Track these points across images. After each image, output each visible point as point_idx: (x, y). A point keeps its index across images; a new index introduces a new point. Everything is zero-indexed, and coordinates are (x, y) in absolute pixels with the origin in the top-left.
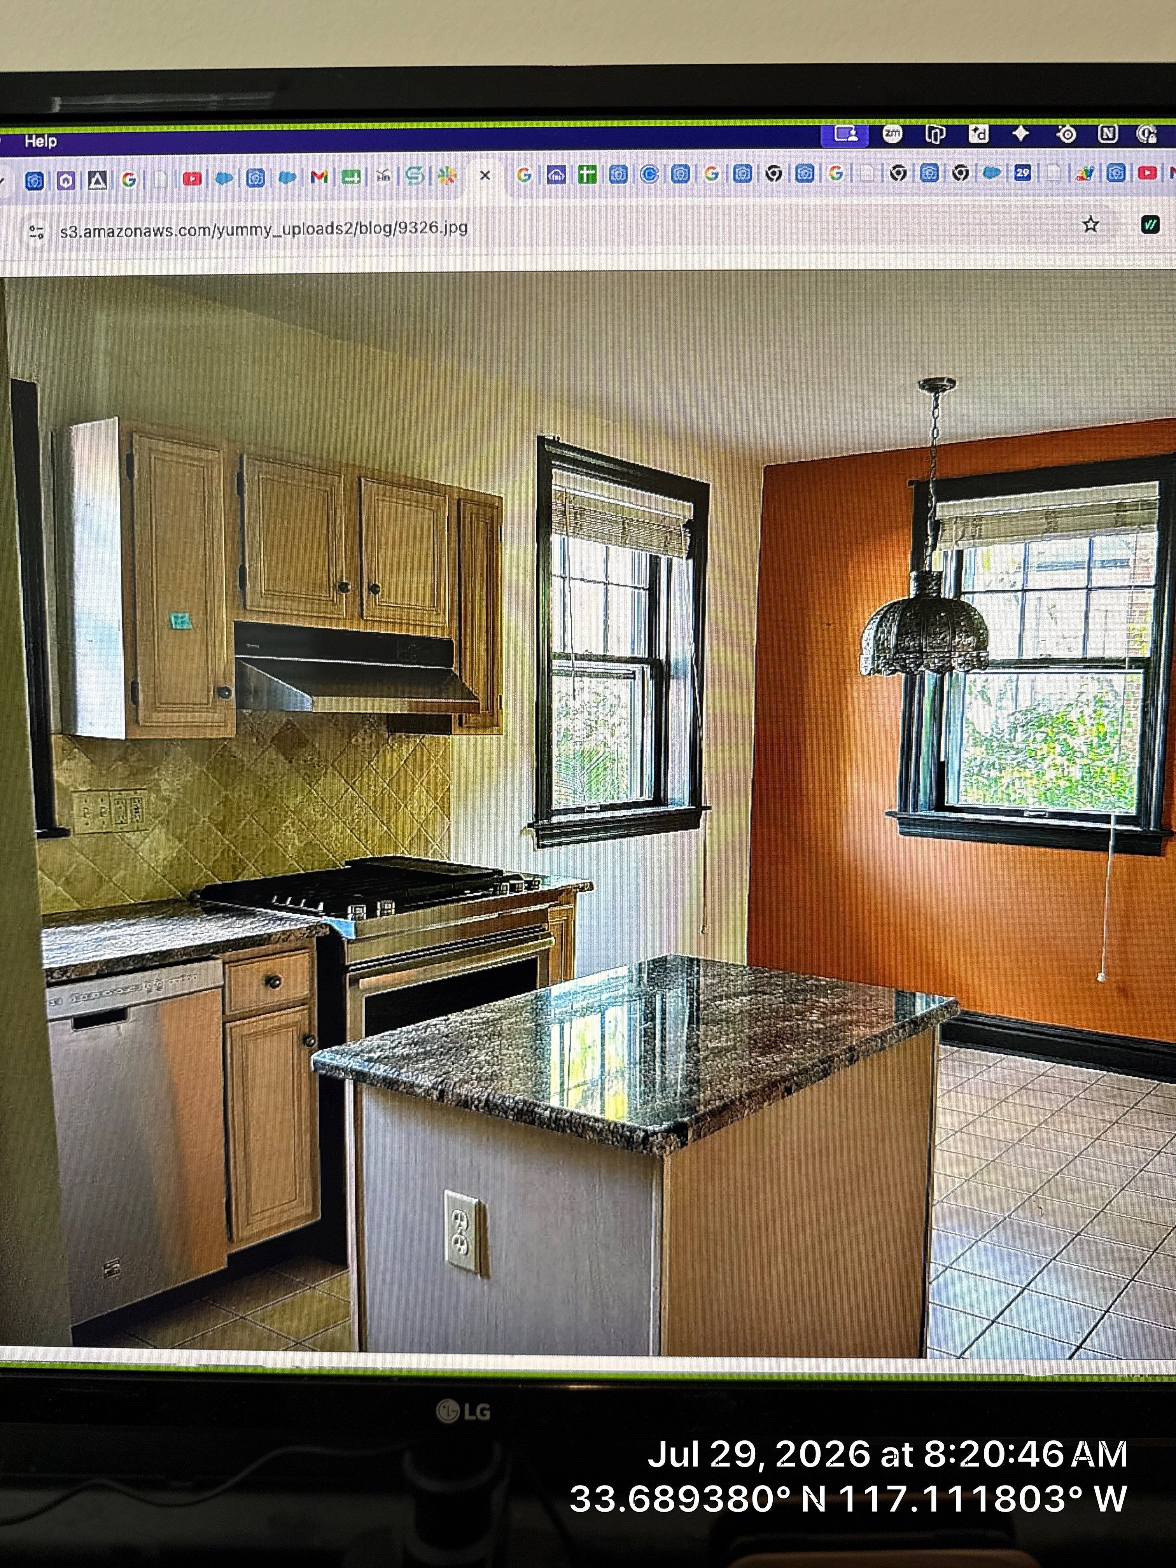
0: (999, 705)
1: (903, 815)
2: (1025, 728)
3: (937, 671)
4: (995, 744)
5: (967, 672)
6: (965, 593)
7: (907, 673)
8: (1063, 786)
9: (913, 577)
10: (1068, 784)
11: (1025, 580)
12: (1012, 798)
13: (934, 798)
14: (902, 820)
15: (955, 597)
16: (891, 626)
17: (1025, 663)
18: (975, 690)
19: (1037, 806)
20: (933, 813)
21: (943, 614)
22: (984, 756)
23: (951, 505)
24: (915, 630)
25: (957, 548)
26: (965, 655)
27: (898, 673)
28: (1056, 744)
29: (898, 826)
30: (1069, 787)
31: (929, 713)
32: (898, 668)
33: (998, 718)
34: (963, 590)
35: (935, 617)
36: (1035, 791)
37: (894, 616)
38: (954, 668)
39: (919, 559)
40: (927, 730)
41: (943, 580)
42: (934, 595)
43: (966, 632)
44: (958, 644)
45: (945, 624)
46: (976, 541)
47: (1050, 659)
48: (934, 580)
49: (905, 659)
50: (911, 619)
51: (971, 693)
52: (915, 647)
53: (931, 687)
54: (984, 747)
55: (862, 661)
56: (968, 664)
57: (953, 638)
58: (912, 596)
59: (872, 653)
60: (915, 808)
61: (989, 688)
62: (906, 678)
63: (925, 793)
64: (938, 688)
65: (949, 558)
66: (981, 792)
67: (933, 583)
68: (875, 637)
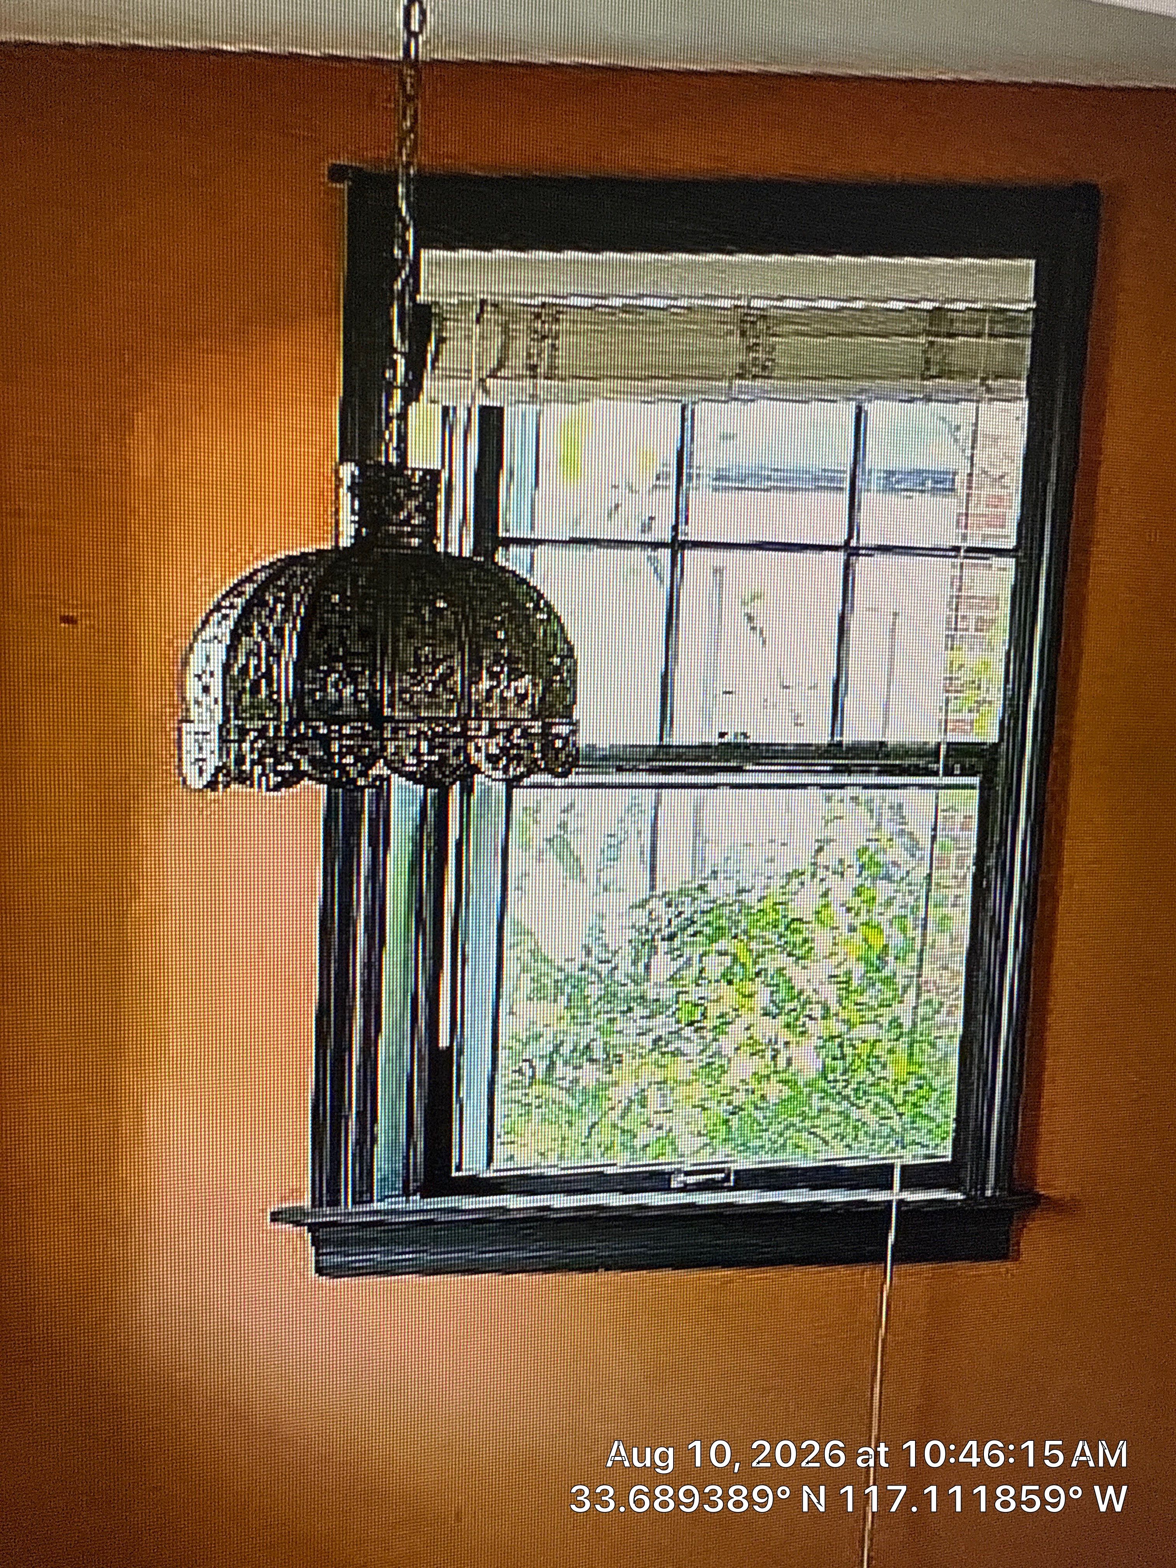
0: (605, 877)
1: (327, 1214)
2: (676, 943)
3: (425, 779)
4: (594, 991)
5: (512, 784)
6: (507, 543)
7: (332, 784)
8: (773, 1099)
9: (347, 481)
10: (787, 1092)
11: (681, 514)
12: (638, 1143)
13: (420, 1159)
14: (321, 1233)
15: (476, 552)
16: (279, 632)
17: (679, 758)
18: (538, 834)
19: (704, 1157)
20: (416, 1202)
21: (441, 604)
22: (563, 1026)
23: (465, 263)
24: (357, 648)
25: (482, 400)
26: (510, 731)
27: (306, 782)
28: (757, 986)
29: (312, 1250)
30: (790, 1098)
31: (402, 908)
32: (305, 766)
33: (602, 916)
34: (501, 534)
35: (418, 609)
36: (702, 1119)
37: (288, 601)
38: (476, 769)
39: (366, 424)
40: (399, 957)
41: (441, 498)
42: (415, 542)
43: (509, 660)
44: (489, 698)
45: (449, 636)
46: (541, 382)
47: (747, 746)
48: (411, 495)
49: (325, 741)
50: (343, 615)
51: (526, 846)
52: (357, 703)
53: (409, 828)
54: (563, 1000)
55: (188, 742)
56: (519, 758)
57: (476, 677)
58: (345, 542)
59: (219, 717)
60: (363, 1195)
61: (580, 831)
62: (331, 800)
63: (393, 1145)
64: (429, 827)
65: (459, 431)
66: (552, 1131)
67: (412, 504)
68: (226, 668)
